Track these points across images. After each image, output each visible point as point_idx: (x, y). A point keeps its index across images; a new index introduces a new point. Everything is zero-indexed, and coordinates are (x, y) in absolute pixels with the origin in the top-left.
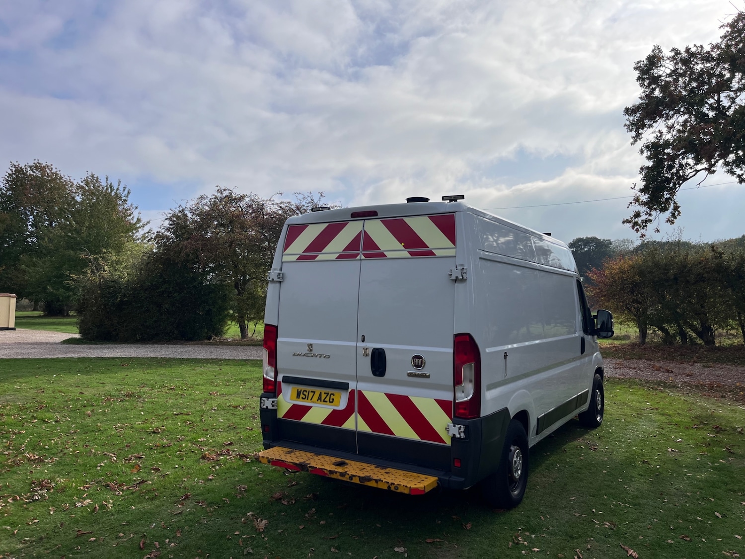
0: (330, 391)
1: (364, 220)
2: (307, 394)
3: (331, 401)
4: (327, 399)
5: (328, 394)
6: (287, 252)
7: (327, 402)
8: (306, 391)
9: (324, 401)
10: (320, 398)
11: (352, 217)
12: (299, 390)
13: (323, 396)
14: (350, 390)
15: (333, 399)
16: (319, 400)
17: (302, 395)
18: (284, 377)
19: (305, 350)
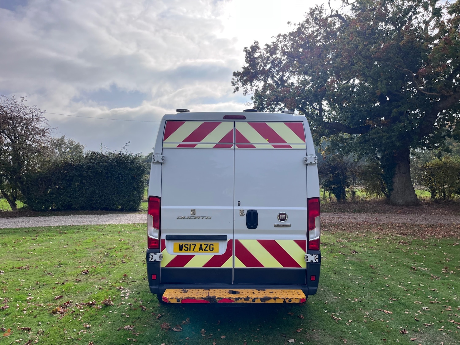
0: (209, 243)
1: (234, 121)
2: (189, 247)
3: (211, 249)
4: (208, 248)
5: (207, 245)
6: (166, 140)
7: (208, 250)
8: (188, 245)
9: (205, 250)
10: (201, 248)
11: (224, 119)
12: (181, 244)
13: (204, 247)
14: (228, 240)
15: (213, 248)
16: (201, 250)
17: (184, 248)
18: (167, 236)
19: (189, 214)
